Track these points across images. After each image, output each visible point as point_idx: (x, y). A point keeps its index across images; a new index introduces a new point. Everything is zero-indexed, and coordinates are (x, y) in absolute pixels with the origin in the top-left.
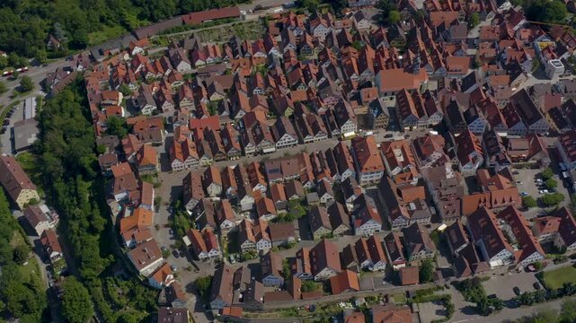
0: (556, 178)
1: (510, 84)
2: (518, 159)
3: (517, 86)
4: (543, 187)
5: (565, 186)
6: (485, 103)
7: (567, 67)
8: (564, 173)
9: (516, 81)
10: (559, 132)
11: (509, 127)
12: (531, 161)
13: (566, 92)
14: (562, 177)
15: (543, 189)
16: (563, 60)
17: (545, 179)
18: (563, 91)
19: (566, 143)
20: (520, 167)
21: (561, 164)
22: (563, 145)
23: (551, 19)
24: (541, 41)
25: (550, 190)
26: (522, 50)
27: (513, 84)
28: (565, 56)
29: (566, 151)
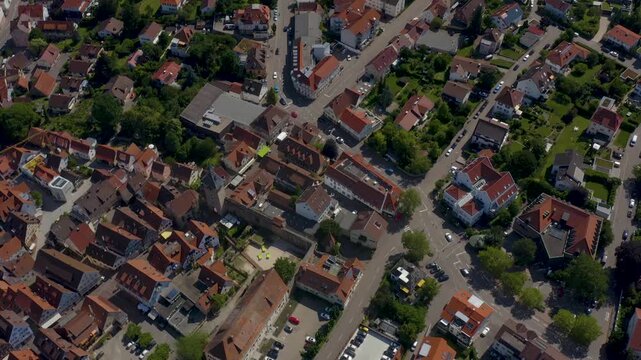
0: (145, 327)
1: (23, 244)
2: (91, 340)
3: (34, 239)
4: (139, 349)
5: (161, 329)
6: (10, 298)
7: (73, 179)
8: (150, 315)
9: (28, 237)
10: (114, 268)
11: (56, 306)
12: (106, 330)
13: (89, 213)
14: (150, 321)
15: (141, 352)
16: (64, 174)
17: (135, 338)
18: (86, 215)
19: (128, 282)
20: (100, 345)
21: (139, 307)
22: (127, 286)
23: (19, 129)
24: (26, 162)
25: (149, 347)
26: (10, 194)
27: (27, 241)
28: (63, 165)
29: (135, 291)
